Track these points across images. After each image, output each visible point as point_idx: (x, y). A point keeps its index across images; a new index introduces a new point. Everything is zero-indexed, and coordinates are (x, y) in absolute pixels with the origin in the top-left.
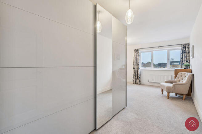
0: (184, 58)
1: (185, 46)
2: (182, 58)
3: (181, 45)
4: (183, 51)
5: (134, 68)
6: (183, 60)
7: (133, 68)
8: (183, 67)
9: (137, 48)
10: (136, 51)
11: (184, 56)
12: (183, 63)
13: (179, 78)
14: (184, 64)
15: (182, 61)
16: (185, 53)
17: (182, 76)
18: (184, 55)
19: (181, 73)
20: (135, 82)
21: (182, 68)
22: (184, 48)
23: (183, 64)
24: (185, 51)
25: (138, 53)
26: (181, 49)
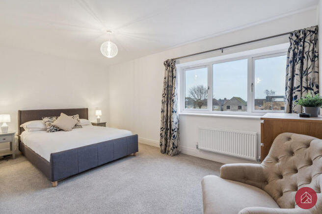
0: (297, 79)
1: (302, 36)
2: (293, 76)
3: (289, 35)
4: (295, 55)
5: (163, 111)
6: (295, 85)
7: (161, 110)
8: (294, 109)
9: (170, 57)
10: (169, 66)
11: (297, 71)
12: (296, 93)
13: (277, 160)
14: (299, 98)
15: (292, 89)
16: (302, 59)
17: (292, 153)
18: (298, 66)
19: (289, 139)
20: (163, 147)
21: (290, 112)
22: (297, 43)
23: (296, 97)
24: (302, 52)
25: (172, 69)
26: (290, 48)
